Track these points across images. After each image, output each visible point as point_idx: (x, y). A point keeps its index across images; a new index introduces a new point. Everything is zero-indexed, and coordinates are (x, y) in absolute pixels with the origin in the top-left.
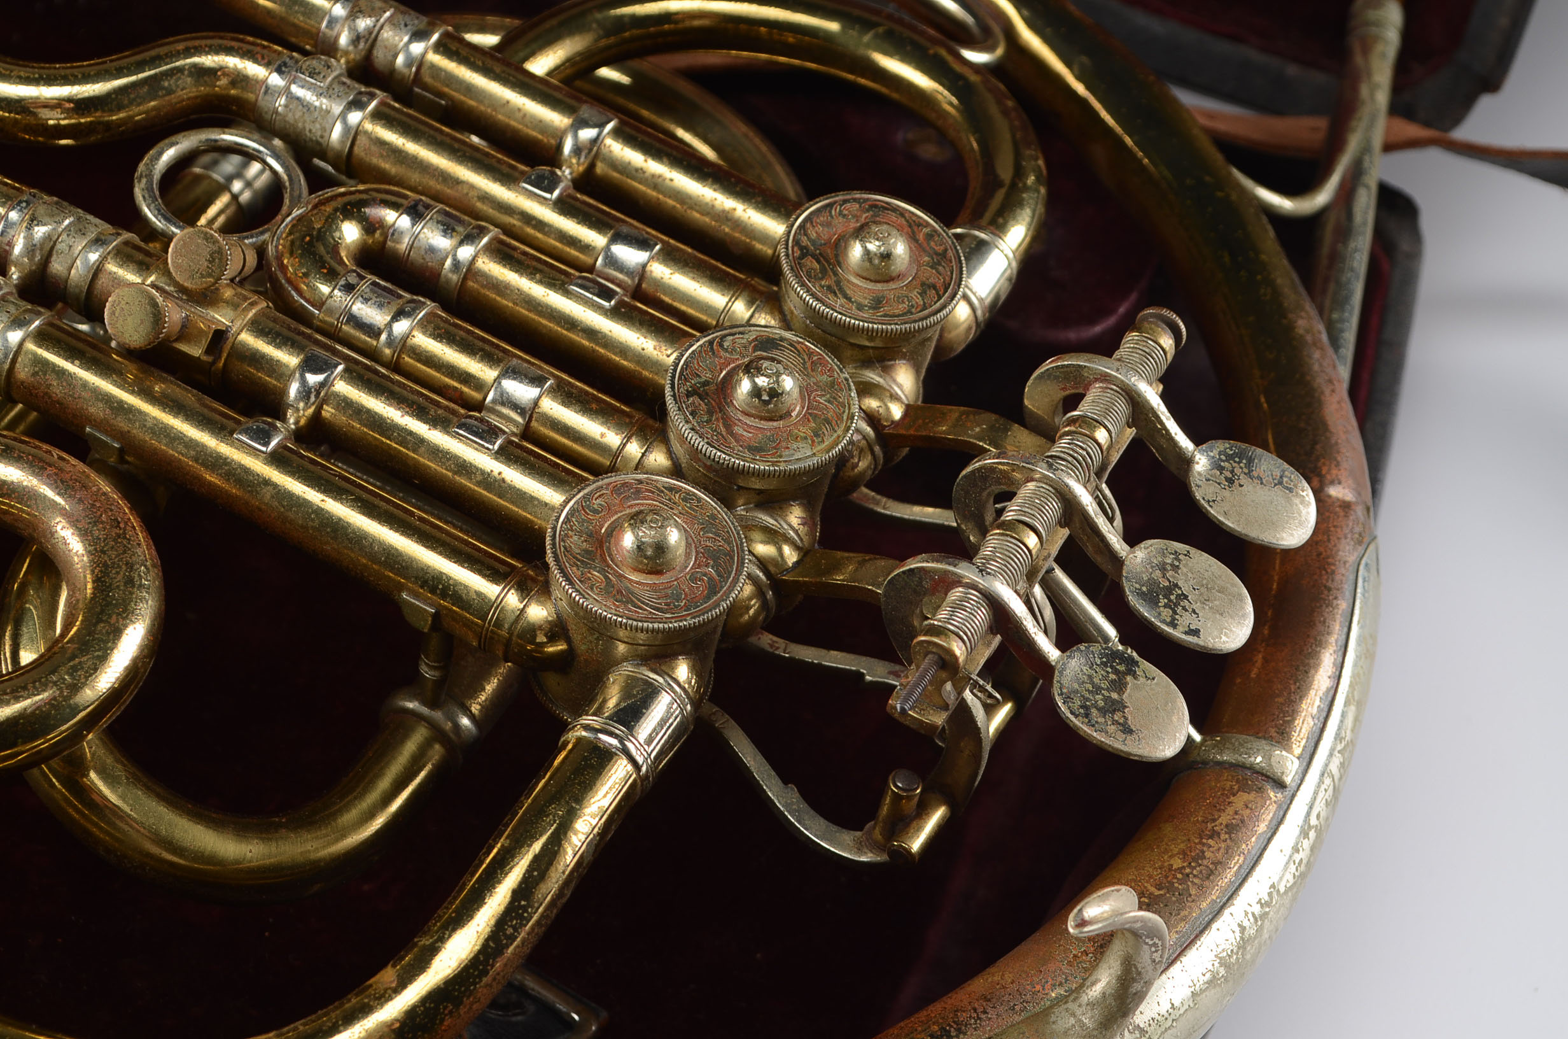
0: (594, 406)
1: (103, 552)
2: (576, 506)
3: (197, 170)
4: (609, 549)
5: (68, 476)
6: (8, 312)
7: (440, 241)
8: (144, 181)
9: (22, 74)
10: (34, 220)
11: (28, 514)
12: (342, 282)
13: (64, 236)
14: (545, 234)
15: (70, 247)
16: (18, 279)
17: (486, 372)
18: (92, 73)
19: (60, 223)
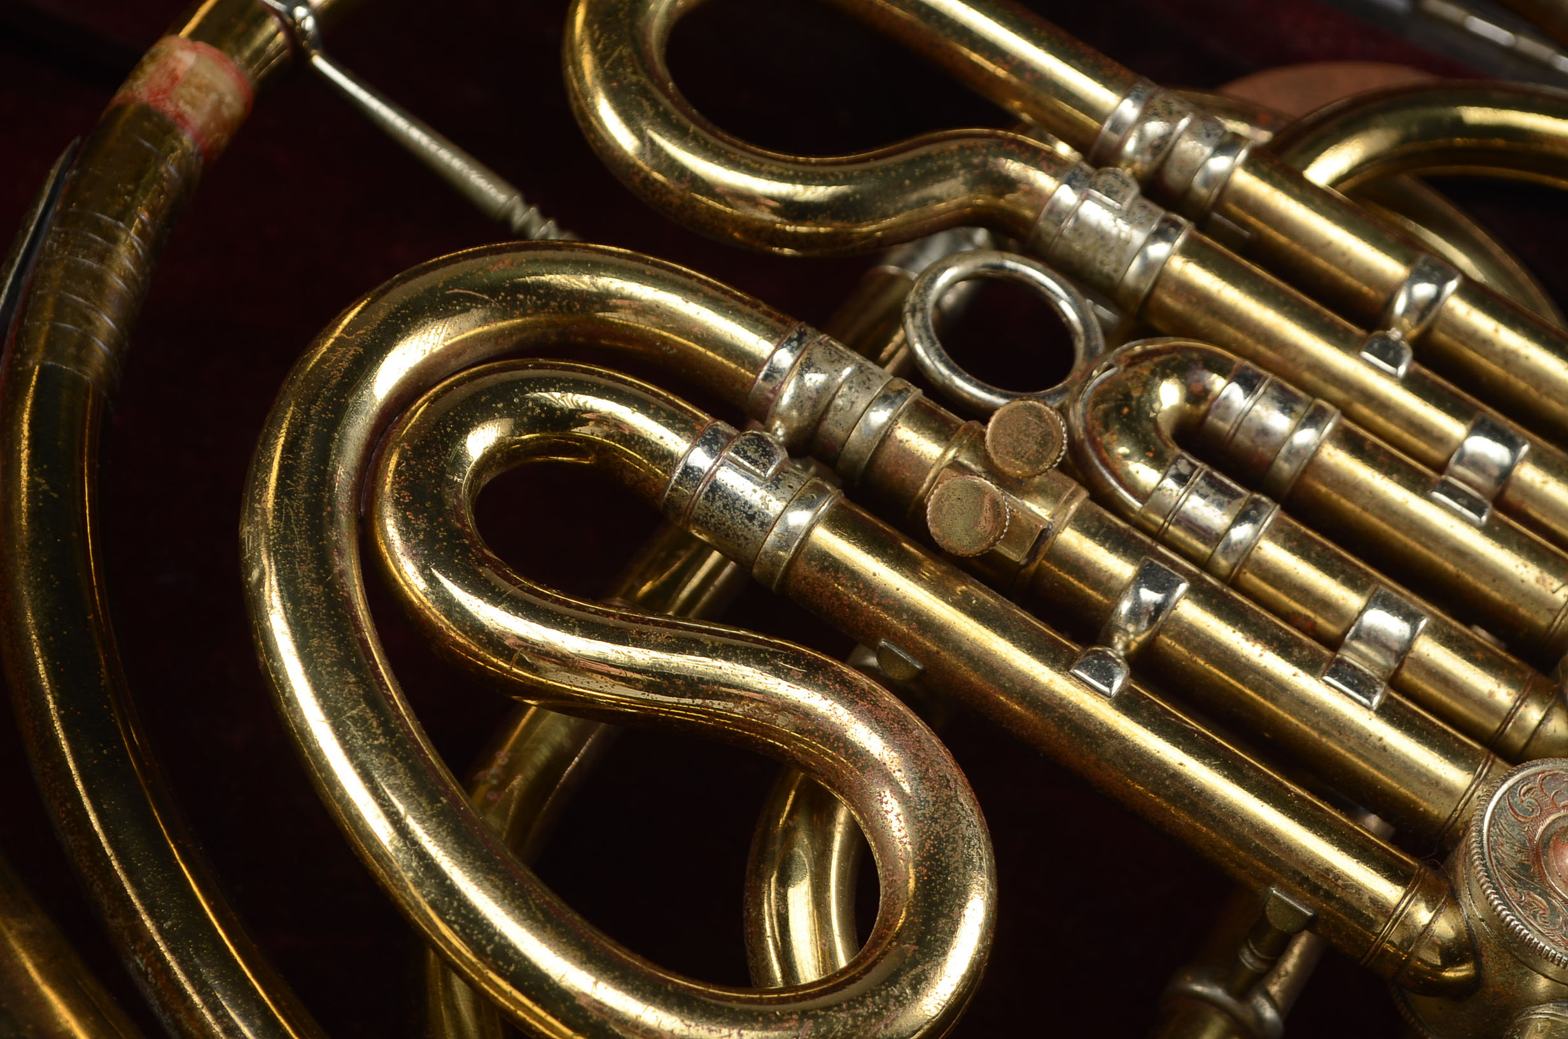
0: (1479, 655)
1: (935, 820)
2: (1502, 803)
3: (892, 269)
4: (1547, 863)
5: (883, 714)
6: (791, 487)
7: (1278, 421)
8: (919, 316)
9: (774, 169)
10: (807, 365)
11: (832, 758)
12: (1172, 471)
13: (845, 389)
14: (1389, 419)
15: (853, 403)
16: (784, 436)
17: (1350, 599)
18: (855, 174)
19: (839, 371)
